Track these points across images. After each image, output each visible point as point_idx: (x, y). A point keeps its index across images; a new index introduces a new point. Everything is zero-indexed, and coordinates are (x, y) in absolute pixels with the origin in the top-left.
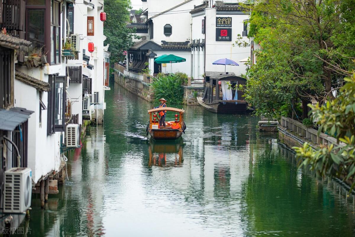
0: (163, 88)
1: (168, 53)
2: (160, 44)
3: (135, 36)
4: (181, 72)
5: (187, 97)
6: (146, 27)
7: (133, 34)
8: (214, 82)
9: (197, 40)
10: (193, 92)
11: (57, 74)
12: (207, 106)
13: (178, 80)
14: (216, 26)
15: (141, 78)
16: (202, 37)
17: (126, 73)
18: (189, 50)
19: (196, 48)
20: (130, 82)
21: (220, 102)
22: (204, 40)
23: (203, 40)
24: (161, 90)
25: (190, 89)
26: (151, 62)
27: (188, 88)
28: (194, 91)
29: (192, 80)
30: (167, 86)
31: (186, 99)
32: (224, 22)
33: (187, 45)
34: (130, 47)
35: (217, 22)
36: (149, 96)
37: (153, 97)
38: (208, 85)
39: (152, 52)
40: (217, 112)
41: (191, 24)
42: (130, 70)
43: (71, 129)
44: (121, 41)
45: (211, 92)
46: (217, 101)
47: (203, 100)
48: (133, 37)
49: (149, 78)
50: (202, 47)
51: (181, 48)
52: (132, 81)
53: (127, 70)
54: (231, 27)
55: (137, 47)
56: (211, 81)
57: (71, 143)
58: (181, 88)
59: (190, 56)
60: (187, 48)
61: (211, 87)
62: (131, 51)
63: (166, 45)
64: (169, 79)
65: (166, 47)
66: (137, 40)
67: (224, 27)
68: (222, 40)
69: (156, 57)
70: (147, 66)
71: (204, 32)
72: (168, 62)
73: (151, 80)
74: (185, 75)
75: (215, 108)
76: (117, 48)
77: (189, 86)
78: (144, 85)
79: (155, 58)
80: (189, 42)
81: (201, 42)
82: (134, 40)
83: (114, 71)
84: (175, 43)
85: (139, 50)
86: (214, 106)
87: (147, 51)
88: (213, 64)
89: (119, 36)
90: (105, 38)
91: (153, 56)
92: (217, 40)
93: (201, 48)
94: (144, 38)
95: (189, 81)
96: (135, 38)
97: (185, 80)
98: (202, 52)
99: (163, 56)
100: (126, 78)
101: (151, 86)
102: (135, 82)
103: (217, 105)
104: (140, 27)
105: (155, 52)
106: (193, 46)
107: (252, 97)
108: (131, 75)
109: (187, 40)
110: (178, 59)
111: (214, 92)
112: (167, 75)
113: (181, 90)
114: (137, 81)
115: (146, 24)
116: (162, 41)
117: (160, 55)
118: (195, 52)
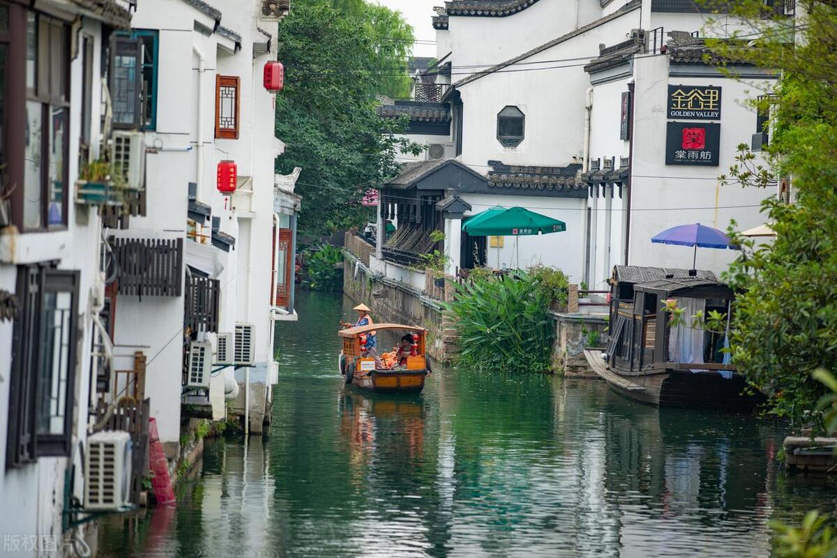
0: (487, 319)
1: (508, 203)
2: (484, 170)
3: (404, 142)
4: (547, 264)
5: (563, 348)
6: (443, 114)
7: (397, 136)
8: (651, 300)
9: (606, 162)
10: (585, 332)
11: (53, 264)
12: (623, 383)
13: (536, 294)
14: (669, 116)
15: (420, 282)
16: (621, 150)
17: (376, 265)
18: (579, 193)
19: (601, 188)
20: (385, 295)
21: (669, 371)
22: (628, 162)
23: (623, 160)
24: (479, 325)
25: (575, 322)
26: (453, 231)
27: (568, 321)
28: (588, 329)
29: (585, 292)
30: (501, 310)
31: (560, 356)
32: (696, 103)
33: (574, 176)
34: (386, 180)
35: (671, 102)
36: (439, 344)
37: (454, 349)
38: (626, 310)
39: (457, 200)
40: (657, 401)
41: (590, 109)
42: (387, 256)
43: (102, 449)
44: (358, 158)
45: (639, 334)
46: (660, 366)
47: (607, 359)
48: (397, 147)
49: (441, 283)
50: (619, 184)
51: (554, 185)
52: (393, 292)
53: (380, 255)
54: (719, 118)
55: (406, 181)
56: (640, 299)
57: (101, 497)
58: (546, 318)
59: (583, 214)
60: (572, 186)
61: (639, 318)
62: (390, 193)
63: (504, 177)
64: (507, 290)
65: (505, 182)
66: (409, 158)
67: (696, 117)
68: (686, 162)
69: (467, 213)
70: (439, 245)
71: (628, 135)
72: (508, 232)
73: (449, 289)
74: (560, 276)
75: (654, 388)
76: (342, 184)
77: (570, 315)
78: (427, 308)
79: (464, 220)
80: (581, 166)
81: (617, 166)
82: (401, 158)
83: (342, 259)
84: (533, 170)
85: (413, 189)
86: (648, 382)
87: (441, 194)
88: (654, 241)
89: (348, 141)
90: (278, 147)
91: (459, 210)
92: (671, 160)
93: (616, 188)
94: (436, 150)
95: (573, 298)
96: (405, 151)
97: (559, 294)
98: (618, 202)
99: (491, 210)
100: (374, 281)
101: (449, 309)
102: (400, 296)
103: (661, 380)
104: (422, 114)
105: (466, 199)
106: (590, 182)
107: (753, 355)
108: (392, 273)
109: (573, 161)
110: (540, 223)
111: (651, 336)
112: (502, 274)
113: (544, 326)
114: (407, 293)
115: (445, 105)
116: (491, 163)
117: (481, 206)
118: (599, 202)
